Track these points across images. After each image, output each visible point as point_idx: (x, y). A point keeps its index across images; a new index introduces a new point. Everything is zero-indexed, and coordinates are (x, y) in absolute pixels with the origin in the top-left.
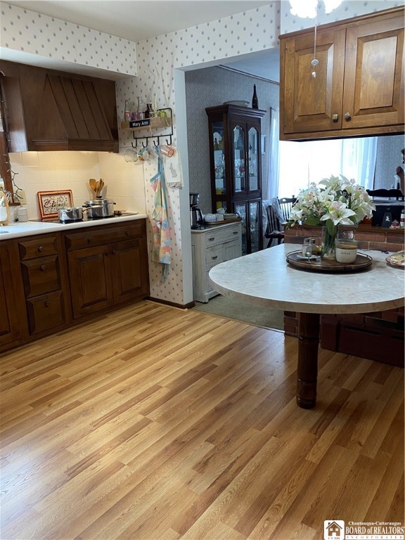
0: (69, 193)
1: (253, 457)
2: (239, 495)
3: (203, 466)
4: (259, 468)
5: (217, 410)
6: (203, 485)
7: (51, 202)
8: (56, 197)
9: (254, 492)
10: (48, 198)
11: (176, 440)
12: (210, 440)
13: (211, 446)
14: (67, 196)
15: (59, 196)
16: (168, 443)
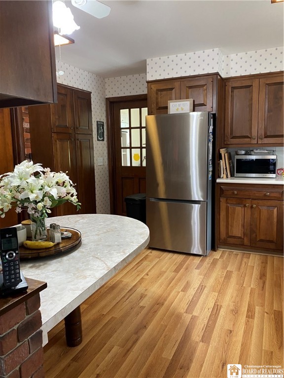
1: (117, 303)
2: (122, 289)
3: (142, 296)
4: (114, 299)
5: (145, 327)
6: (140, 290)
9: (115, 291)
11: (163, 305)
12: (143, 307)
13: (141, 304)
16: (166, 303)
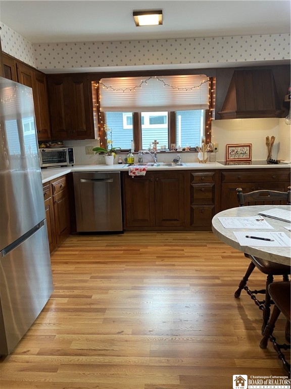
0: (250, 146)
7: (236, 151)
8: (240, 148)
10: (234, 149)
14: (248, 148)
15: (241, 148)
